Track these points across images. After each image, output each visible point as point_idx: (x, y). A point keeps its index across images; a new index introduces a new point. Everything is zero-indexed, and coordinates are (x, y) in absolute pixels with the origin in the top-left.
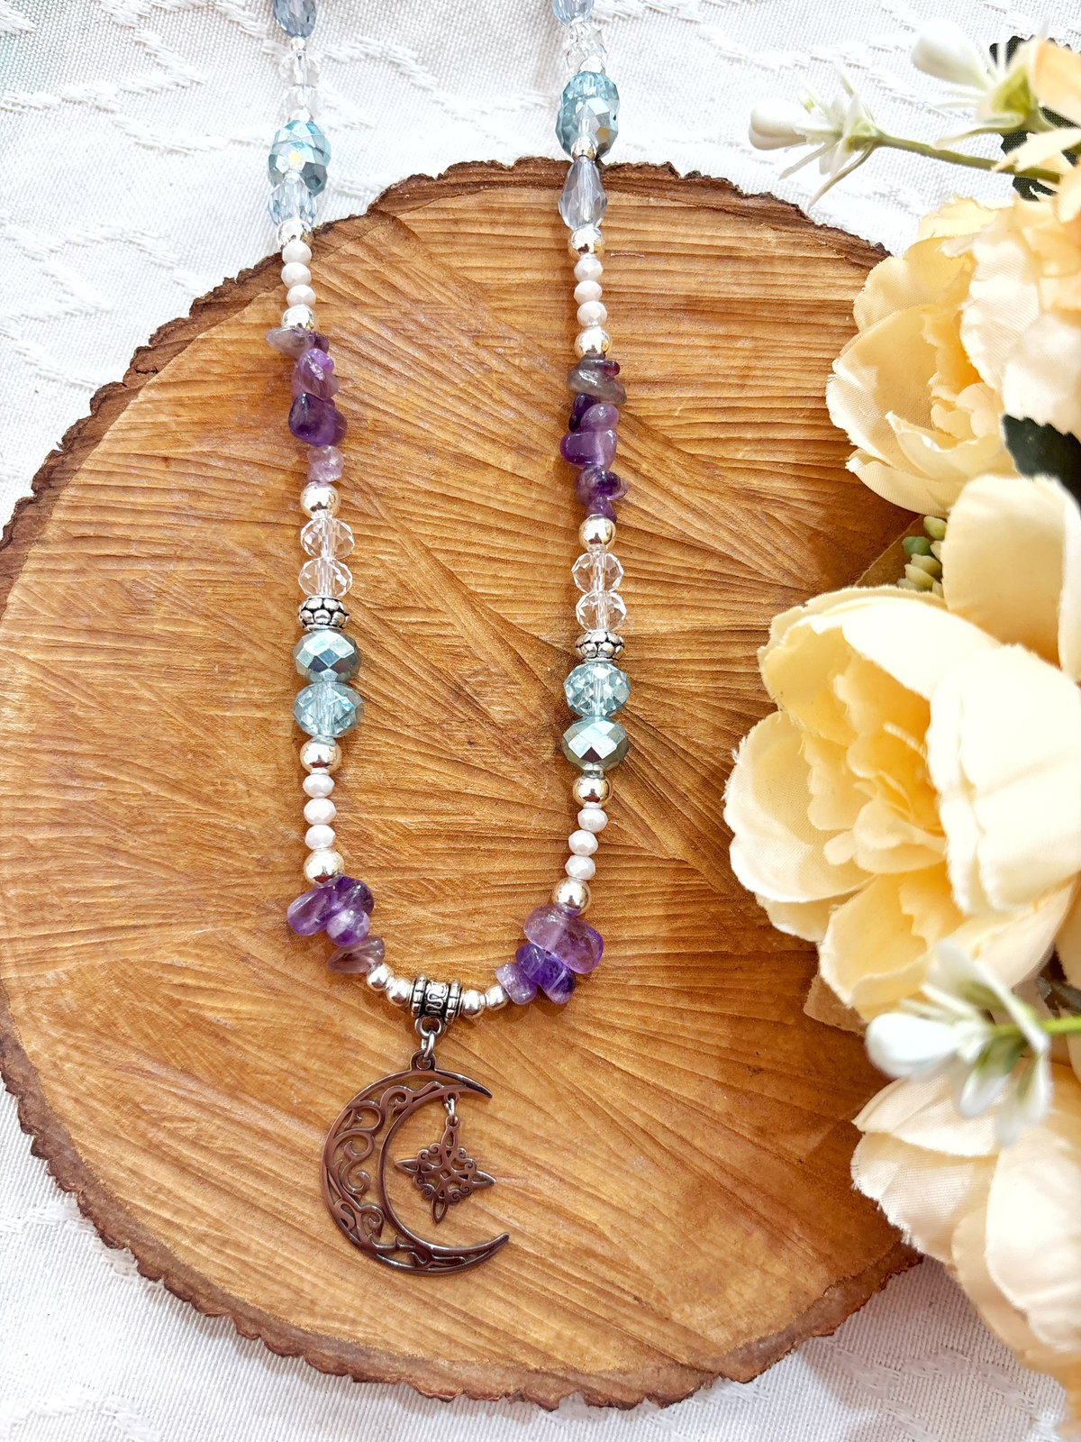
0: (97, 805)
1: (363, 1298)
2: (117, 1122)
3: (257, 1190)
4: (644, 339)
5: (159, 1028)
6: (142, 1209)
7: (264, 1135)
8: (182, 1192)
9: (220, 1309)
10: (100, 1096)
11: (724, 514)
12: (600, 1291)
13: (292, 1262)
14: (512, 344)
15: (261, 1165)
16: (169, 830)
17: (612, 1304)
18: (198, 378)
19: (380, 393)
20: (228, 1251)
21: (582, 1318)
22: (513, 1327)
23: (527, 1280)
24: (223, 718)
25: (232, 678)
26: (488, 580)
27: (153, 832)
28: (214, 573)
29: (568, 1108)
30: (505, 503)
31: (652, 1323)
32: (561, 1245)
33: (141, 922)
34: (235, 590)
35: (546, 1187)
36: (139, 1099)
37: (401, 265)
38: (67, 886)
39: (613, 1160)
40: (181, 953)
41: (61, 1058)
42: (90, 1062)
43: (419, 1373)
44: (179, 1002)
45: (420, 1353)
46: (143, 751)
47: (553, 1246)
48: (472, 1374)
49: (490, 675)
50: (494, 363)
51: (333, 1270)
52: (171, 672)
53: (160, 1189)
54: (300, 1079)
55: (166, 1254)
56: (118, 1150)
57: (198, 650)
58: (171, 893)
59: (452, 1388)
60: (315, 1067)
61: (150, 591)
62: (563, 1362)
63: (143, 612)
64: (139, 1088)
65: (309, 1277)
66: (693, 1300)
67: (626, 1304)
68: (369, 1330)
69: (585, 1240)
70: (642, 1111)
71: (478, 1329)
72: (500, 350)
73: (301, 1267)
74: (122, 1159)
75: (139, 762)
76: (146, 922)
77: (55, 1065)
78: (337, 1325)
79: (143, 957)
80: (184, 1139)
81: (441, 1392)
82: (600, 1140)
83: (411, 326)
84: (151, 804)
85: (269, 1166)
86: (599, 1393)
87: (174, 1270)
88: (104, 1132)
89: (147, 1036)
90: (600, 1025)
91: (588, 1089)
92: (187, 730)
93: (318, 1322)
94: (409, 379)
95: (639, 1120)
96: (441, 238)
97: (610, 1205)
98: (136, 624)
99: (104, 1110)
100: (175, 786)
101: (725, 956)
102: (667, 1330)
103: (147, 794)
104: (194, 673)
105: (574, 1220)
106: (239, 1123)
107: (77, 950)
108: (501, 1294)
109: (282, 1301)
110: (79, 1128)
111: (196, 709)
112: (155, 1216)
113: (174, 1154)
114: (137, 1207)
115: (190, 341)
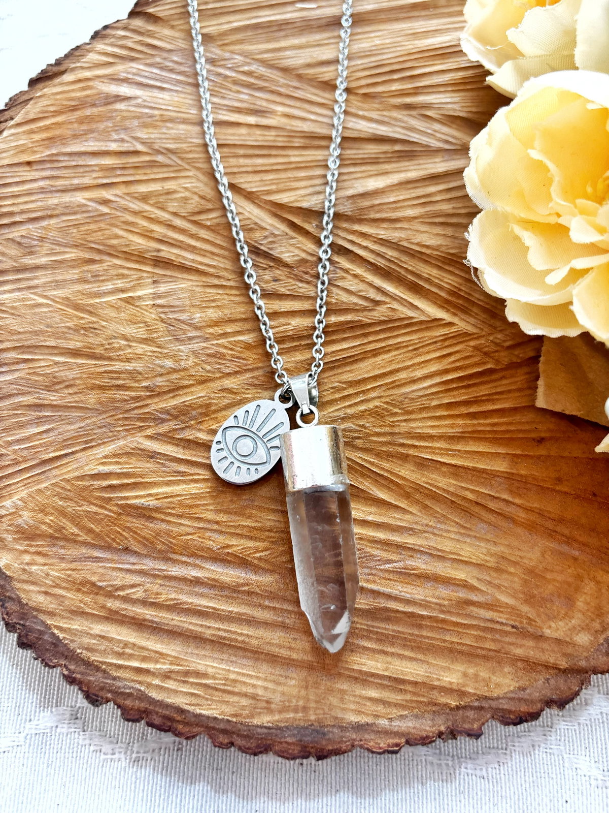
0: (22, 379)
1: (307, 687)
2: (81, 601)
3: (202, 626)
4: (315, 43)
5: (99, 522)
6: (115, 665)
7: (197, 582)
8: (143, 643)
9: (195, 730)
10: (64, 585)
11: (396, 119)
12: (486, 629)
13: (244, 675)
14: (236, 61)
15: (200, 606)
16: (78, 382)
17: (497, 636)
18: (41, 115)
19: (161, 101)
20: (191, 680)
21: (477, 656)
22: (428, 676)
23: (428, 637)
24: (100, 303)
25: (101, 278)
26: (258, 184)
27: (67, 387)
28: (76, 220)
29: (417, 502)
30: (256, 141)
31: (531, 643)
32: (446, 603)
33: (70, 451)
34: (93, 227)
35: (420, 564)
36: (94, 579)
37: (156, 35)
38: (9, 439)
39: (462, 531)
40: (103, 464)
41: (28, 564)
42: (51, 561)
43: (367, 736)
44: (110, 499)
45: (363, 719)
46: (49, 336)
47: (440, 605)
48: (408, 725)
49: (275, 236)
50: (228, 73)
51: (277, 673)
52: (58, 284)
53: (126, 645)
54: (215, 531)
55: (142, 697)
56: (86, 623)
57: (73, 267)
58: (88, 425)
59: (397, 741)
60: (224, 520)
61: (35, 240)
62: (475, 694)
63: (31, 253)
64: (94, 572)
65: (259, 683)
66: (555, 617)
67: (507, 633)
68: (318, 712)
69: (462, 594)
70: (469, 489)
71: (402, 687)
72: (230, 66)
73: (251, 676)
74: (90, 628)
75: (48, 344)
76: (74, 449)
77: (24, 570)
78: (291, 715)
79: (76, 474)
80: (134, 602)
81: (389, 746)
82: (448, 519)
83: (170, 64)
84: (61, 368)
85: (207, 604)
86: (510, 712)
87: (151, 707)
88: (73, 612)
89: (90, 531)
90: (421, 437)
91: (427, 483)
92: (77, 316)
93: (277, 717)
94: (177, 91)
95: (470, 496)
96: (176, 17)
97: (471, 562)
98: (28, 261)
99: (69, 595)
100: (75, 353)
101: (491, 371)
102: (545, 646)
103: (56, 363)
104: (73, 282)
105: (447, 581)
106: (175, 578)
107: (25, 482)
108: (412, 655)
109: (243, 708)
110: (52, 614)
111: (81, 302)
112: (126, 667)
113: (131, 614)
114: (111, 664)
115: (31, 99)
